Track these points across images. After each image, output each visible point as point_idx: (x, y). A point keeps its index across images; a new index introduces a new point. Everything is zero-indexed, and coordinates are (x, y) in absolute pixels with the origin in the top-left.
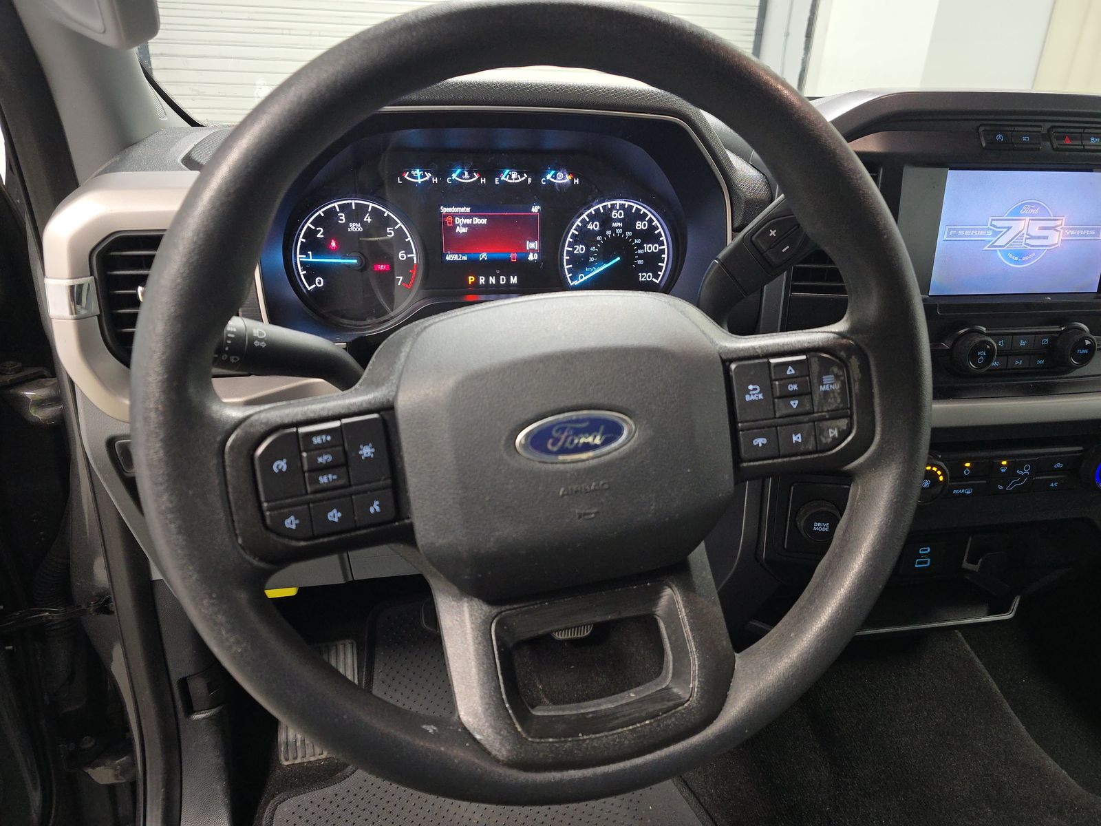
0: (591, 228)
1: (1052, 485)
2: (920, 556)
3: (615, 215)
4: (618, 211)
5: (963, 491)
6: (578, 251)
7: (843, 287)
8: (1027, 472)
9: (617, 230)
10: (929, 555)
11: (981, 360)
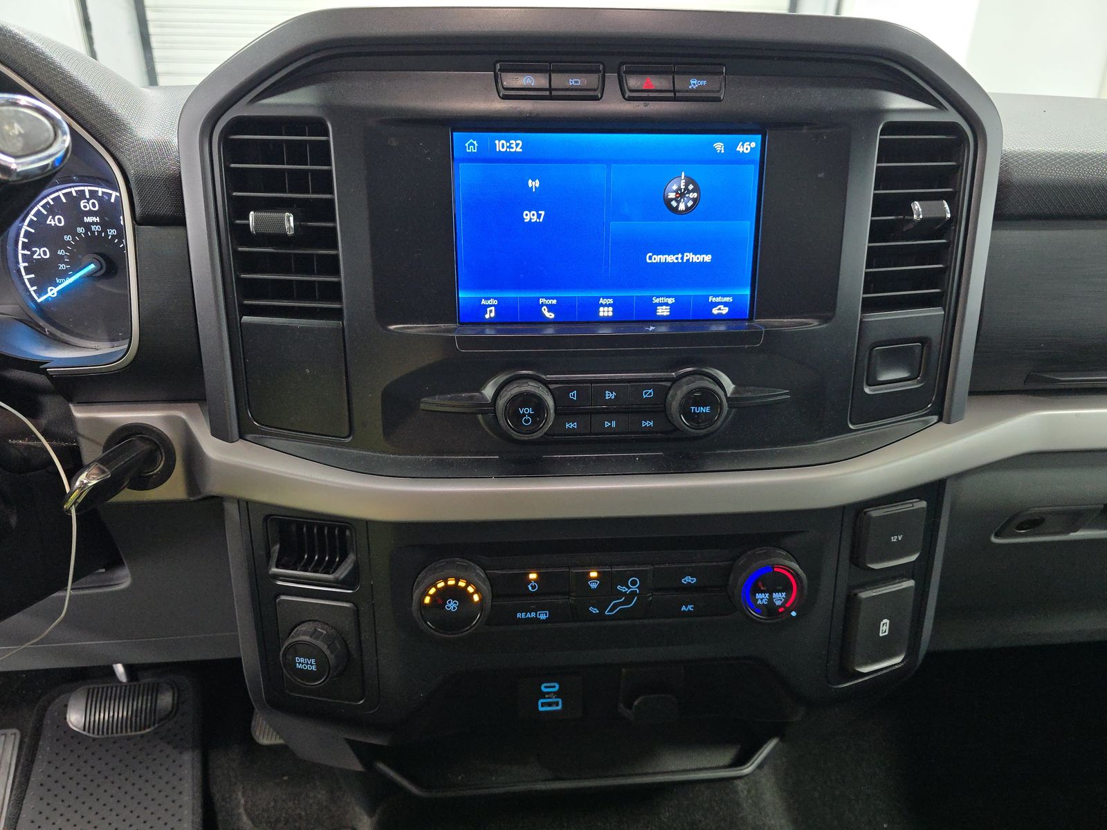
0: (53, 223)
1: (684, 608)
2: (543, 695)
3: (85, 207)
4: (88, 200)
5: (533, 615)
6: (39, 255)
7: (341, 310)
8: (634, 588)
9: (93, 227)
10: (557, 694)
11: (527, 421)
